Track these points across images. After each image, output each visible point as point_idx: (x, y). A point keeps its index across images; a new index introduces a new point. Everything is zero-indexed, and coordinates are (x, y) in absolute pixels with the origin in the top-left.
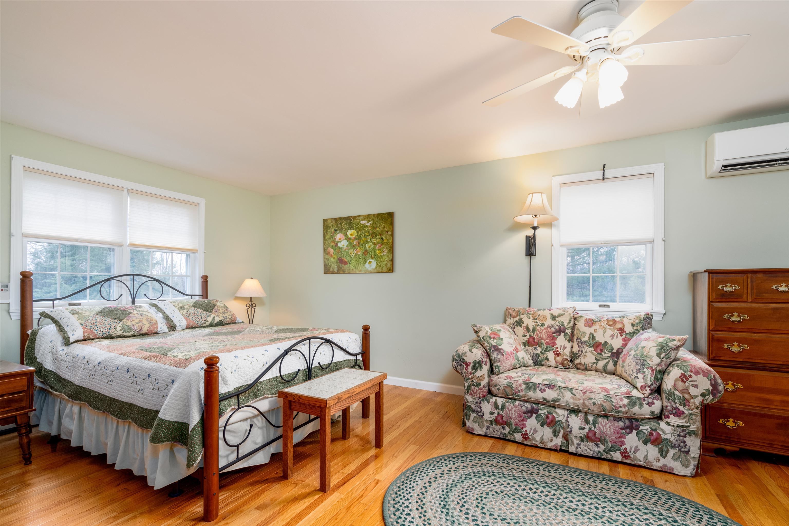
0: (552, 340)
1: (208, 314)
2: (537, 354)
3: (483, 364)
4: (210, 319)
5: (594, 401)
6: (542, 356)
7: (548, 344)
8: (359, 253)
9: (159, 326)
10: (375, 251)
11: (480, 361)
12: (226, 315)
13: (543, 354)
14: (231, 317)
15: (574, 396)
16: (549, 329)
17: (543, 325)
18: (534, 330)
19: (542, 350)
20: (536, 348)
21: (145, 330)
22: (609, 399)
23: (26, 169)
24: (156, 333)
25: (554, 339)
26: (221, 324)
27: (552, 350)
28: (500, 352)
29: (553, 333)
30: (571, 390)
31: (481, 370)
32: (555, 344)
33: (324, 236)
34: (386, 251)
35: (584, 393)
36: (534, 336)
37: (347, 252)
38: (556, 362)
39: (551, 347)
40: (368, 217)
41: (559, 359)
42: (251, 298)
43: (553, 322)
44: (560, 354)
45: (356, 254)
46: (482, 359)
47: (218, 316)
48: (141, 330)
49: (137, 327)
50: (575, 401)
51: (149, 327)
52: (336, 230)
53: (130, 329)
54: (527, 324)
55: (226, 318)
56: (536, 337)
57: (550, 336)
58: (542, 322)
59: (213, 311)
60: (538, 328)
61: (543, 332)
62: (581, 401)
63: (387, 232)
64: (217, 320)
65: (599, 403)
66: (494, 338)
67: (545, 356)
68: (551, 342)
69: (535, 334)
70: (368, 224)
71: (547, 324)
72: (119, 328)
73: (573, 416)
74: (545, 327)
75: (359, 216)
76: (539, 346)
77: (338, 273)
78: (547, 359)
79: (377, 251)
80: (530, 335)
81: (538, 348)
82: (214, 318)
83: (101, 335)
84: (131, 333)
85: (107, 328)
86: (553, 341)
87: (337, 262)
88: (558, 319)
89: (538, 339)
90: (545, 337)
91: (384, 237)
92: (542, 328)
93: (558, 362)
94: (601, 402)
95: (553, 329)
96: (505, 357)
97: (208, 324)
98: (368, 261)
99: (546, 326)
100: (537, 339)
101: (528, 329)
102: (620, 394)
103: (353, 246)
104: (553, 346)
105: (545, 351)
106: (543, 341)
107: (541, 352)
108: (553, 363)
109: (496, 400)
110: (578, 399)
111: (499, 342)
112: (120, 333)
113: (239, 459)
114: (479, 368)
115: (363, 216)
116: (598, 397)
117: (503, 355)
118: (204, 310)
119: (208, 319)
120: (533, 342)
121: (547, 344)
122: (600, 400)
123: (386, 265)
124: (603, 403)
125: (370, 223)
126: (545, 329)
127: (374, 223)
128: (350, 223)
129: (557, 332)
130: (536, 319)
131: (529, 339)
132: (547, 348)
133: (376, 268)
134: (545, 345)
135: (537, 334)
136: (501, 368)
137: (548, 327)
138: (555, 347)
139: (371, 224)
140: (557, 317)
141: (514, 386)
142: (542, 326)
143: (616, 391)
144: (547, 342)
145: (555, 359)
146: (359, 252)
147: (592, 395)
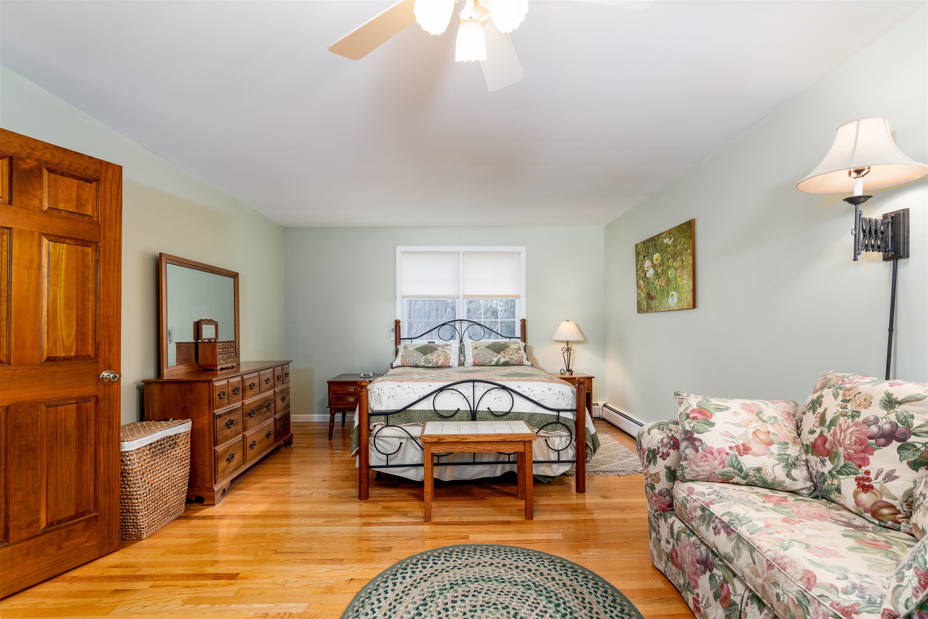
0: (863, 451)
1: (496, 354)
2: (823, 473)
3: (658, 456)
4: (495, 360)
5: (781, 592)
6: (829, 481)
7: (850, 459)
8: (663, 284)
9: (451, 362)
10: (676, 280)
11: (654, 450)
12: (513, 356)
13: (833, 476)
14: (517, 359)
15: (753, 564)
16: (865, 428)
17: (855, 414)
18: (833, 422)
19: (833, 469)
20: (823, 462)
21: (440, 364)
22: (805, 603)
23: (403, 253)
24: (449, 367)
25: (868, 450)
26: (506, 364)
27: (855, 474)
28: (693, 444)
29: (871, 438)
30: (752, 549)
31: (654, 465)
32: (866, 461)
33: (637, 265)
34: (686, 278)
35: (770, 566)
36: (828, 436)
37: (654, 283)
38: (858, 503)
39: (854, 466)
40: (670, 233)
41: (866, 498)
42: (568, 342)
43: (881, 413)
44: (871, 487)
45: (661, 285)
46: (658, 448)
47: (504, 357)
48: (437, 363)
49: (435, 361)
50: (752, 575)
51: (443, 362)
52: (644, 257)
53: (429, 362)
54: (826, 410)
55: (512, 359)
56: (830, 438)
57: (861, 442)
58: (857, 409)
59: (502, 353)
60: (842, 420)
61: (850, 430)
62: (760, 581)
63: (687, 249)
64: (502, 360)
65: (786, 601)
66: (694, 418)
67: (836, 482)
68: (858, 456)
69: (832, 431)
70: (670, 243)
71: (865, 414)
72: (422, 361)
73: (755, 606)
74: (857, 419)
75: (662, 234)
76: (830, 460)
77: (647, 312)
78: (838, 490)
79: (678, 279)
80: (822, 432)
81: (828, 463)
82: (499, 359)
83: (411, 364)
84: (431, 365)
85: (415, 359)
86: (863, 455)
87: (646, 298)
88: (899, 409)
89: (833, 444)
90: (848, 442)
91: (684, 258)
92: (850, 421)
93: (863, 506)
94: (790, 600)
95: (874, 429)
96: (699, 455)
97: (493, 363)
98: (670, 295)
99: (860, 420)
100: (831, 443)
101: (822, 420)
102: (828, 604)
103: (658, 275)
104: (860, 467)
105: (840, 473)
106: (841, 450)
107: (830, 472)
108: (850, 503)
109: (674, 522)
110: (757, 572)
111: (700, 427)
112: (423, 364)
113: (388, 466)
114: (652, 460)
115: (666, 232)
116: (789, 589)
117: (697, 451)
118: (494, 351)
119: (493, 359)
120: (821, 448)
121: (848, 458)
122: (790, 595)
123: (687, 298)
124: (791, 605)
125: (672, 240)
126: (856, 425)
127: (675, 240)
128: (655, 244)
129: (882, 436)
130: (848, 401)
131: (816, 440)
132: (845, 466)
133: (678, 302)
134: (842, 458)
135: (835, 433)
136: (686, 470)
137: (867, 422)
138: (864, 469)
139: (672, 242)
140: (900, 403)
141: (688, 506)
142: (853, 417)
143: (826, 593)
144: (848, 454)
145: (855, 495)
146: (662, 282)
147: (781, 580)
